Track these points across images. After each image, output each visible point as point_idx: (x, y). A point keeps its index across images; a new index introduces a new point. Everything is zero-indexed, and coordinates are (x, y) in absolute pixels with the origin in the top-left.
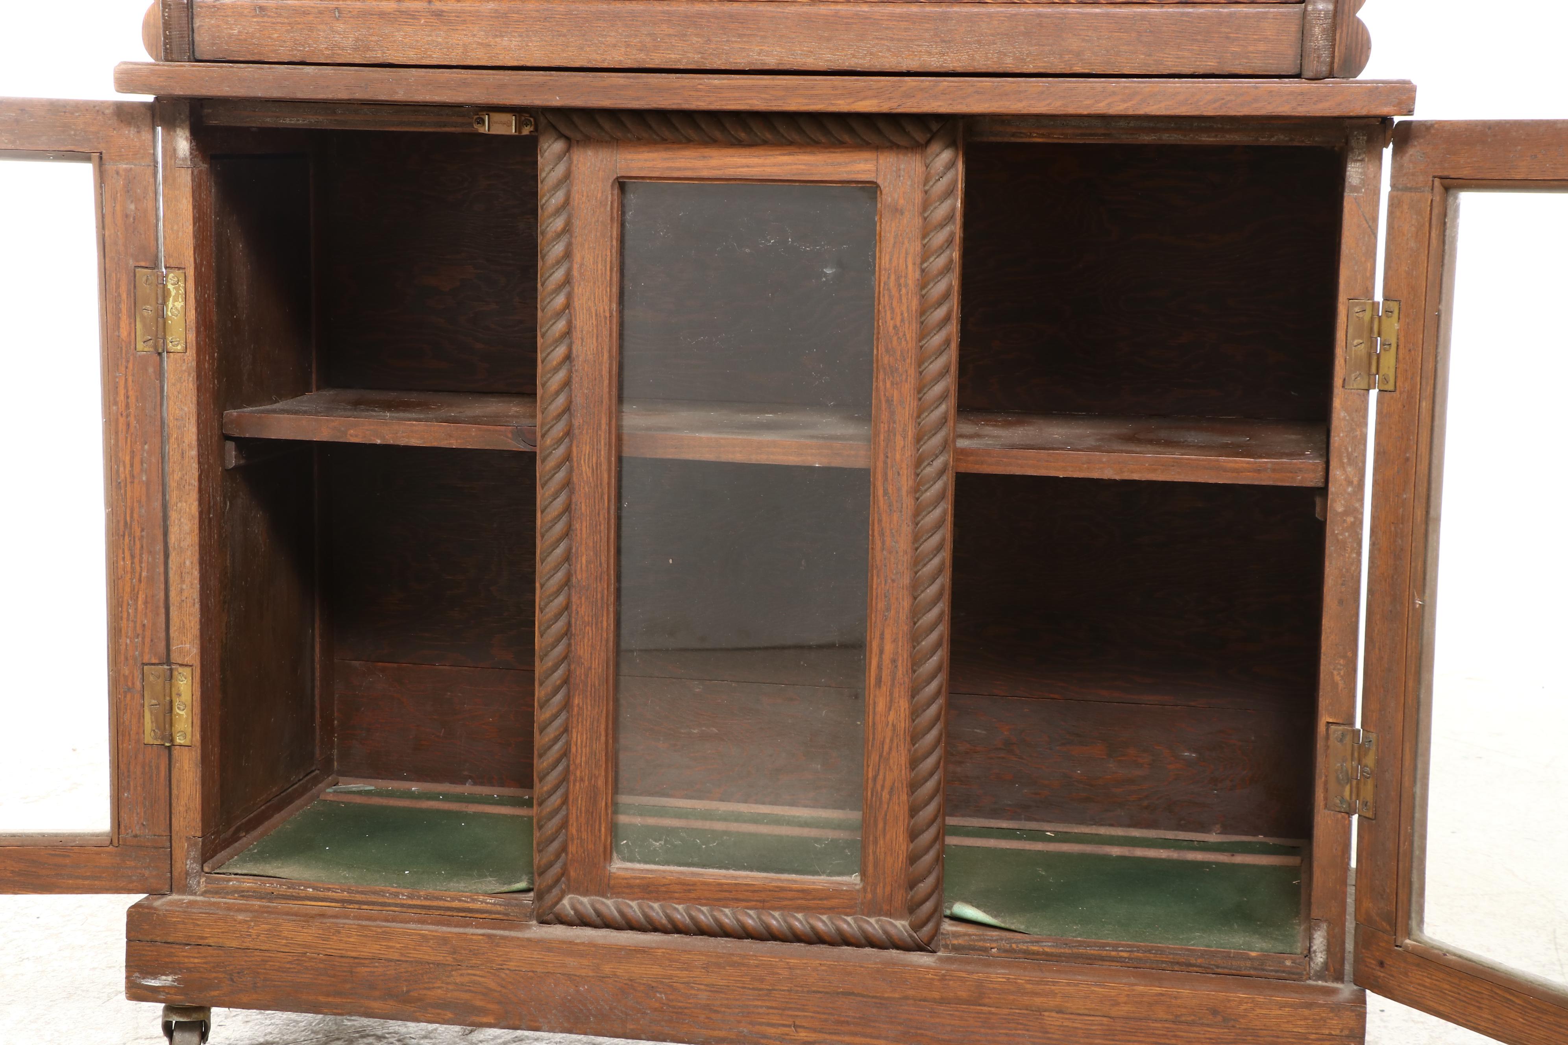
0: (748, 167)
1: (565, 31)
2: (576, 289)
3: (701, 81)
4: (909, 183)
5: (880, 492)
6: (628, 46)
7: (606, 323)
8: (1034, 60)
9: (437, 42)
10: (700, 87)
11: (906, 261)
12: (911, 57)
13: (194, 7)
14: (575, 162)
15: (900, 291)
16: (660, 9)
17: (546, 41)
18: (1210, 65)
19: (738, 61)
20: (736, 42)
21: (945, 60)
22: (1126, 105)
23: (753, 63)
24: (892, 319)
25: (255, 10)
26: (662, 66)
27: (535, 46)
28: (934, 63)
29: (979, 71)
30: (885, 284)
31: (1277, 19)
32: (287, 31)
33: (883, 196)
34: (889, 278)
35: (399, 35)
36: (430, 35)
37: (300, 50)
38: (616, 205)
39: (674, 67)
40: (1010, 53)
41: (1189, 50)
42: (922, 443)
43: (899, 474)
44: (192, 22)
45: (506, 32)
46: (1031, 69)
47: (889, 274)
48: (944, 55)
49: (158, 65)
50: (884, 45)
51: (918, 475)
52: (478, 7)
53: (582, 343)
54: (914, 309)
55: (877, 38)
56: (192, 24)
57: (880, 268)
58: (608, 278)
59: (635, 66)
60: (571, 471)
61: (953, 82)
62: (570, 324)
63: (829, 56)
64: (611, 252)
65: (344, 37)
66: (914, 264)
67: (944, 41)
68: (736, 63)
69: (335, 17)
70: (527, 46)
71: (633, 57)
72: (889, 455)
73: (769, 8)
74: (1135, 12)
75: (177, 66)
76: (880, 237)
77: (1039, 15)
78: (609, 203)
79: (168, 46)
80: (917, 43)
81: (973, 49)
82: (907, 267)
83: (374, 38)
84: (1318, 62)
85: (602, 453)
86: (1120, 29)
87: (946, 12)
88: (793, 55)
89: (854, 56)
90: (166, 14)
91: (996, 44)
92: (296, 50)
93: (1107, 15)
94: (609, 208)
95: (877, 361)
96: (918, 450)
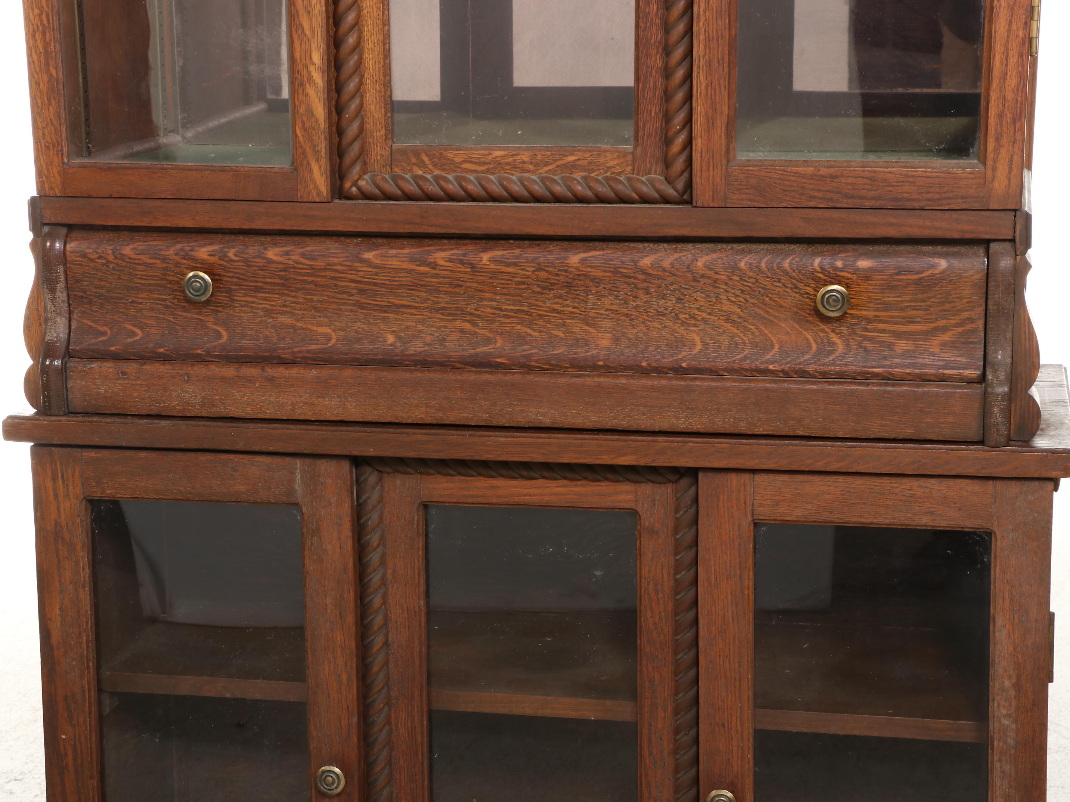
0: (529, 495)
1: (375, 394)
2: (390, 589)
3: (490, 439)
4: (663, 511)
5: (646, 753)
6: (428, 406)
7: (415, 616)
8: (764, 424)
9: (270, 401)
10: (488, 443)
11: (662, 572)
12: (662, 420)
13: (68, 371)
14: (386, 489)
15: (658, 595)
16: (453, 378)
17: (359, 401)
18: (909, 432)
19: (520, 420)
20: (517, 405)
21: (691, 422)
22: (840, 464)
23: (532, 422)
24: (651, 617)
25: (118, 374)
26: (457, 423)
27: (351, 405)
28: (681, 424)
29: (718, 432)
30: (645, 589)
31: (963, 398)
32: (145, 390)
33: (642, 521)
34: (648, 585)
35: (238, 396)
36: (264, 396)
37: (156, 406)
38: (421, 523)
39: (466, 423)
40: (744, 418)
41: (890, 420)
42: (679, 716)
43: (661, 739)
44: (66, 382)
45: (326, 394)
46: (761, 431)
47: (648, 582)
48: (689, 419)
49: (39, 420)
50: (639, 410)
51: (677, 741)
52: (303, 374)
53: (396, 632)
54: (670, 609)
55: (634, 405)
56: (66, 384)
57: (640, 576)
58: (417, 581)
59: (435, 422)
60: (390, 732)
61: (697, 443)
62: (386, 617)
63: (594, 418)
64: (418, 560)
65: (193, 396)
66: (669, 574)
67: (689, 408)
68: (518, 421)
69: (185, 380)
70: (345, 405)
71: (433, 415)
72: (653, 724)
73: (543, 379)
74: (845, 389)
75: (54, 421)
76: (640, 552)
77: (767, 390)
78: (416, 522)
79: (47, 404)
80: (666, 409)
81: (713, 415)
82: (663, 576)
83: (217, 397)
84: (997, 434)
85: (416, 718)
86: (834, 402)
87: (690, 385)
88: (564, 416)
89: (615, 418)
90: (45, 379)
91: (732, 411)
92: (153, 405)
93: (823, 391)
94: (415, 526)
95: (641, 650)
96: (677, 721)
